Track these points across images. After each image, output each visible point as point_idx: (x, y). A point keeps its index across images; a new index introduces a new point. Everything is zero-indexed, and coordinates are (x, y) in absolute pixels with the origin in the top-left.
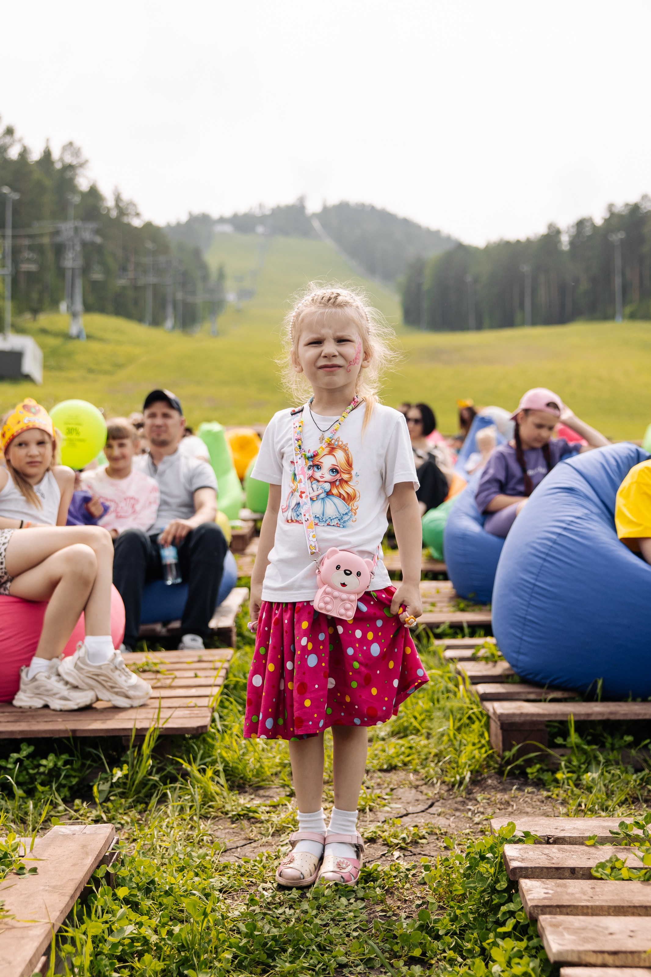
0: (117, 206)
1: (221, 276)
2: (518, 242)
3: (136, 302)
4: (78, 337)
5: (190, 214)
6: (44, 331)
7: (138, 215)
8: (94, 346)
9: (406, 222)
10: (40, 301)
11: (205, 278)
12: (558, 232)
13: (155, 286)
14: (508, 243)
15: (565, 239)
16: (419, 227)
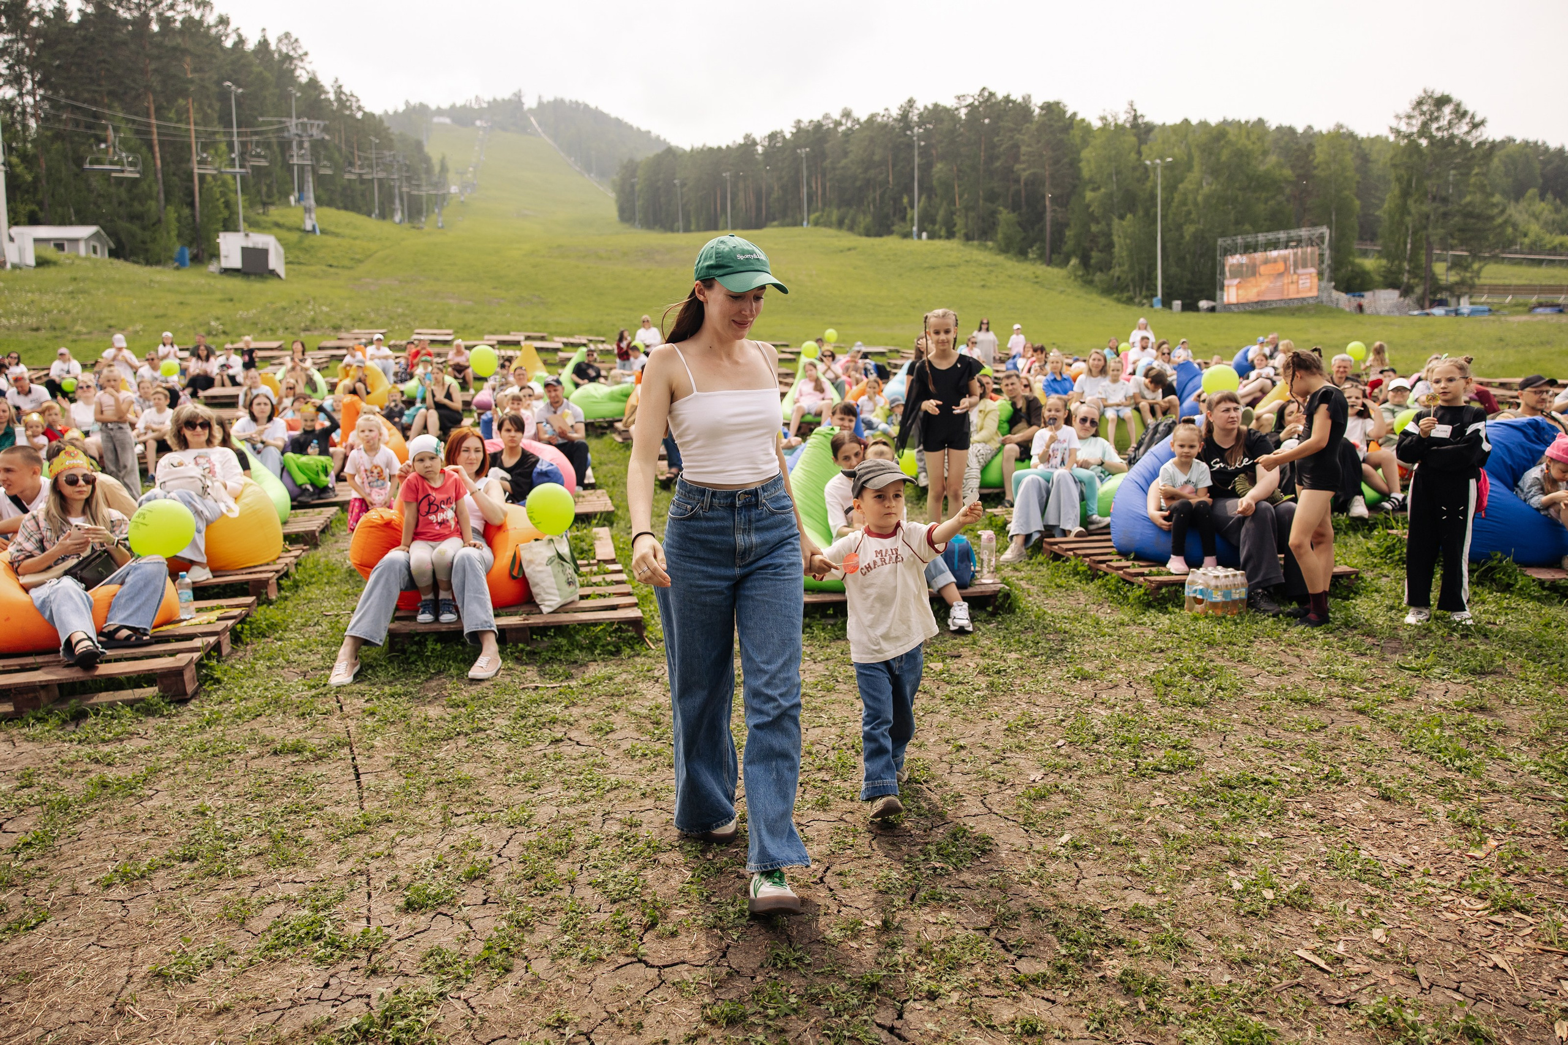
0: (339, 99)
1: (444, 169)
2: (720, 149)
3: (363, 195)
4: (314, 230)
5: (407, 103)
6: (277, 225)
7: (359, 108)
8: (331, 241)
9: (618, 122)
10: (270, 195)
11: (429, 171)
12: (755, 143)
13: (380, 180)
14: (711, 149)
15: (760, 149)
16: (631, 127)
